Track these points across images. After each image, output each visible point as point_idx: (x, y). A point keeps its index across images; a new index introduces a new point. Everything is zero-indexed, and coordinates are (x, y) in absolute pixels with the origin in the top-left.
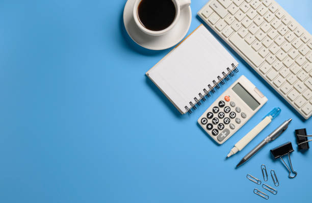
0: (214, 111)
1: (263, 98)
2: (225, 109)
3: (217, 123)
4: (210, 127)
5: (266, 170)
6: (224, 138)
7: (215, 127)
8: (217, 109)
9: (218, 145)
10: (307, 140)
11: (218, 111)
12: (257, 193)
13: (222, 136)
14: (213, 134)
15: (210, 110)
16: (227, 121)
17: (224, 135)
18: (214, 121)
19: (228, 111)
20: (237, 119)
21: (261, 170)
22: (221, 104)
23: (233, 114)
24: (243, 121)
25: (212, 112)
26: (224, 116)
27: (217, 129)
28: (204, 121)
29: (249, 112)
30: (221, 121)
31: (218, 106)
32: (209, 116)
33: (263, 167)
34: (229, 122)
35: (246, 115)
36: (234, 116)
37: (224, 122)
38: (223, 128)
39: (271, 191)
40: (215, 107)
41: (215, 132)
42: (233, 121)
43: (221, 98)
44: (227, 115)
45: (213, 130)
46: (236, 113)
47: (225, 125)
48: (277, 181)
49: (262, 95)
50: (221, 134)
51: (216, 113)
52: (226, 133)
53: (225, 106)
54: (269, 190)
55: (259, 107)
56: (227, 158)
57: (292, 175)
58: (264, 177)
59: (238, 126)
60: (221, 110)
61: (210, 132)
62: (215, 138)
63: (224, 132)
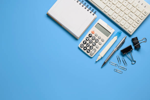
0: (86, 39)
1: (112, 29)
2: (93, 38)
3: (89, 46)
4: (85, 48)
5: (119, 58)
6: (93, 53)
7: (88, 48)
8: (88, 38)
9: (91, 58)
10: (139, 43)
11: (89, 39)
12: (116, 71)
13: (92, 53)
14: (88, 52)
15: (84, 39)
16: (94, 44)
17: (93, 52)
18: (87, 45)
19: (94, 39)
20: (99, 42)
21: (117, 59)
22: (90, 36)
23: (97, 40)
24: (103, 43)
25: (85, 40)
26: (92, 42)
27: (89, 49)
28: (82, 46)
29: (106, 38)
30: (91, 45)
31: (88, 37)
32: (84, 43)
33: (118, 57)
34: (95, 45)
35: (104, 40)
36: (97, 41)
37: (93, 45)
38: (92, 48)
39: (123, 69)
40: (87, 38)
41: (88, 51)
42: (97, 44)
43: (90, 32)
44: (94, 41)
45: (87, 50)
46: (99, 39)
47: (93, 46)
48: (126, 63)
49: (111, 28)
50: (92, 52)
51: (88, 40)
52: (94, 51)
53: (92, 37)
54: (122, 68)
55: (111, 35)
56: (96, 62)
57: (133, 63)
58: (119, 62)
59: (100, 47)
60: (91, 39)
61: (86, 51)
62: (89, 54)
63: (93, 50)
